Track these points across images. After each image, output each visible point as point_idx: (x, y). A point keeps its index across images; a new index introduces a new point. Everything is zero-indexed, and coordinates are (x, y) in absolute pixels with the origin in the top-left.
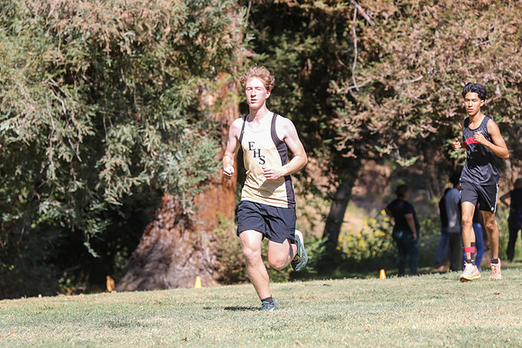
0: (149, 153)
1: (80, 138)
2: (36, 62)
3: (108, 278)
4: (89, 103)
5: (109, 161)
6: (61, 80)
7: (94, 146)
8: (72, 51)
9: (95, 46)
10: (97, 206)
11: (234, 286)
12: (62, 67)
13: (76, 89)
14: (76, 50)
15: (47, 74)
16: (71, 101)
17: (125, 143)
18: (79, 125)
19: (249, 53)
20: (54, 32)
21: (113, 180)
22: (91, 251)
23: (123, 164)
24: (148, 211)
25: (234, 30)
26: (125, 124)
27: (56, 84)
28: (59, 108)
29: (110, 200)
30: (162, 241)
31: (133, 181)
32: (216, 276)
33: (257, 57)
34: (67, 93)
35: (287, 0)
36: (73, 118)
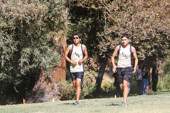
0: (36, 57)
1: (13, 52)
4: (16, 40)
5: (22, 60)
6: (6, 33)
7: (17, 55)
9: (18, 21)
10: (18, 75)
11: (66, 101)
12: (7, 28)
13: (11, 36)
14: (11, 23)
15: (1, 31)
16: (10, 40)
17: (28, 54)
18: (12, 48)
19: (70, 23)
21: (24, 67)
22: (16, 90)
23: (27, 61)
24: (36, 76)
25: (64, 15)
26: (28, 47)
27: (4, 34)
28: (6, 42)
29: (22, 73)
30: (41, 86)
31: (30, 67)
32: (60, 98)
33: (72, 24)
34: (8, 37)
35: (82, 5)
36: (10, 45)
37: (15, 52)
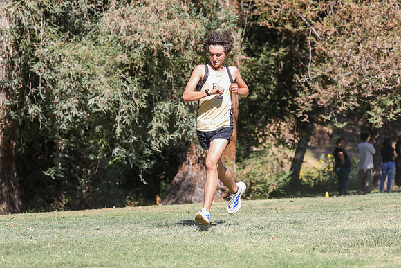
0: (181, 119)
1: (138, 109)
2: (112, 62)
3: (157, 196)
4: (144, 88)
5: (156, 124)
6: (127, 73)
7: (146, 115)
8: (134, 55)
9: (148, 52)
10: (147, 152)
12: (128, 65)
13: (136, 79)
14: (136, 55)
15: (118, 70)
16: (133, 87)
17: (165, 113)
18: (138, 101)
19: (244, 57)
20: (123, 44)
21: (157, 136)
22: (142, 180)
23: (164, 126)
24: (180, 155)
26: (166, 101)
27: (124, 76)
28: (126, 91)
29: (154, 148)
30: (190, 173)
31: (170, 137)
32: (224, 195)
33: (249, 59)
34: (130, 81)
35: (268, 24)
36: (133, 97)
37: (142, 110)
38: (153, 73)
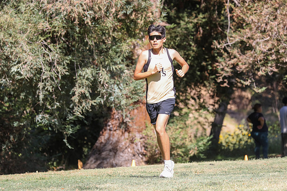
0: (103, 85)
1: (60, 76)
2: (33, 30)
3: (79, 161)
4: (66, 55)
5: (78, 90)
6: (49, 41)
7: (69, 81)
8: (55, 23)
9: (69, 20)
10: (71, 117)
11: (156, 166)
12: (50, 32)
13: (58, 46)
14: (58, 23)
15: (40, 37)
16: (55, 54)
17: (88, 79)
18: (60, 68)
19: (164, 24)
21: (80, 102)
22: (67, 144)
23: (86, 92)
24: (102, 120)
25: (154, 10)
26: (88, 67)
27: (46, 43)
28: (48, 59)
29: (78, 114)
30: (111, 138)
31: (92, 102)
32: (145, 159)
33: (169, 26)
34: (52, 48)
36: (56, 64)
37: (64, 77)
38: (74, 40)
